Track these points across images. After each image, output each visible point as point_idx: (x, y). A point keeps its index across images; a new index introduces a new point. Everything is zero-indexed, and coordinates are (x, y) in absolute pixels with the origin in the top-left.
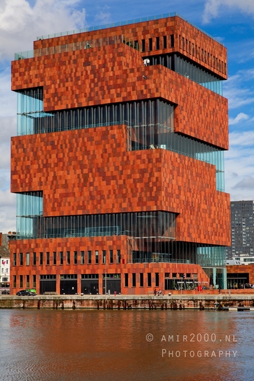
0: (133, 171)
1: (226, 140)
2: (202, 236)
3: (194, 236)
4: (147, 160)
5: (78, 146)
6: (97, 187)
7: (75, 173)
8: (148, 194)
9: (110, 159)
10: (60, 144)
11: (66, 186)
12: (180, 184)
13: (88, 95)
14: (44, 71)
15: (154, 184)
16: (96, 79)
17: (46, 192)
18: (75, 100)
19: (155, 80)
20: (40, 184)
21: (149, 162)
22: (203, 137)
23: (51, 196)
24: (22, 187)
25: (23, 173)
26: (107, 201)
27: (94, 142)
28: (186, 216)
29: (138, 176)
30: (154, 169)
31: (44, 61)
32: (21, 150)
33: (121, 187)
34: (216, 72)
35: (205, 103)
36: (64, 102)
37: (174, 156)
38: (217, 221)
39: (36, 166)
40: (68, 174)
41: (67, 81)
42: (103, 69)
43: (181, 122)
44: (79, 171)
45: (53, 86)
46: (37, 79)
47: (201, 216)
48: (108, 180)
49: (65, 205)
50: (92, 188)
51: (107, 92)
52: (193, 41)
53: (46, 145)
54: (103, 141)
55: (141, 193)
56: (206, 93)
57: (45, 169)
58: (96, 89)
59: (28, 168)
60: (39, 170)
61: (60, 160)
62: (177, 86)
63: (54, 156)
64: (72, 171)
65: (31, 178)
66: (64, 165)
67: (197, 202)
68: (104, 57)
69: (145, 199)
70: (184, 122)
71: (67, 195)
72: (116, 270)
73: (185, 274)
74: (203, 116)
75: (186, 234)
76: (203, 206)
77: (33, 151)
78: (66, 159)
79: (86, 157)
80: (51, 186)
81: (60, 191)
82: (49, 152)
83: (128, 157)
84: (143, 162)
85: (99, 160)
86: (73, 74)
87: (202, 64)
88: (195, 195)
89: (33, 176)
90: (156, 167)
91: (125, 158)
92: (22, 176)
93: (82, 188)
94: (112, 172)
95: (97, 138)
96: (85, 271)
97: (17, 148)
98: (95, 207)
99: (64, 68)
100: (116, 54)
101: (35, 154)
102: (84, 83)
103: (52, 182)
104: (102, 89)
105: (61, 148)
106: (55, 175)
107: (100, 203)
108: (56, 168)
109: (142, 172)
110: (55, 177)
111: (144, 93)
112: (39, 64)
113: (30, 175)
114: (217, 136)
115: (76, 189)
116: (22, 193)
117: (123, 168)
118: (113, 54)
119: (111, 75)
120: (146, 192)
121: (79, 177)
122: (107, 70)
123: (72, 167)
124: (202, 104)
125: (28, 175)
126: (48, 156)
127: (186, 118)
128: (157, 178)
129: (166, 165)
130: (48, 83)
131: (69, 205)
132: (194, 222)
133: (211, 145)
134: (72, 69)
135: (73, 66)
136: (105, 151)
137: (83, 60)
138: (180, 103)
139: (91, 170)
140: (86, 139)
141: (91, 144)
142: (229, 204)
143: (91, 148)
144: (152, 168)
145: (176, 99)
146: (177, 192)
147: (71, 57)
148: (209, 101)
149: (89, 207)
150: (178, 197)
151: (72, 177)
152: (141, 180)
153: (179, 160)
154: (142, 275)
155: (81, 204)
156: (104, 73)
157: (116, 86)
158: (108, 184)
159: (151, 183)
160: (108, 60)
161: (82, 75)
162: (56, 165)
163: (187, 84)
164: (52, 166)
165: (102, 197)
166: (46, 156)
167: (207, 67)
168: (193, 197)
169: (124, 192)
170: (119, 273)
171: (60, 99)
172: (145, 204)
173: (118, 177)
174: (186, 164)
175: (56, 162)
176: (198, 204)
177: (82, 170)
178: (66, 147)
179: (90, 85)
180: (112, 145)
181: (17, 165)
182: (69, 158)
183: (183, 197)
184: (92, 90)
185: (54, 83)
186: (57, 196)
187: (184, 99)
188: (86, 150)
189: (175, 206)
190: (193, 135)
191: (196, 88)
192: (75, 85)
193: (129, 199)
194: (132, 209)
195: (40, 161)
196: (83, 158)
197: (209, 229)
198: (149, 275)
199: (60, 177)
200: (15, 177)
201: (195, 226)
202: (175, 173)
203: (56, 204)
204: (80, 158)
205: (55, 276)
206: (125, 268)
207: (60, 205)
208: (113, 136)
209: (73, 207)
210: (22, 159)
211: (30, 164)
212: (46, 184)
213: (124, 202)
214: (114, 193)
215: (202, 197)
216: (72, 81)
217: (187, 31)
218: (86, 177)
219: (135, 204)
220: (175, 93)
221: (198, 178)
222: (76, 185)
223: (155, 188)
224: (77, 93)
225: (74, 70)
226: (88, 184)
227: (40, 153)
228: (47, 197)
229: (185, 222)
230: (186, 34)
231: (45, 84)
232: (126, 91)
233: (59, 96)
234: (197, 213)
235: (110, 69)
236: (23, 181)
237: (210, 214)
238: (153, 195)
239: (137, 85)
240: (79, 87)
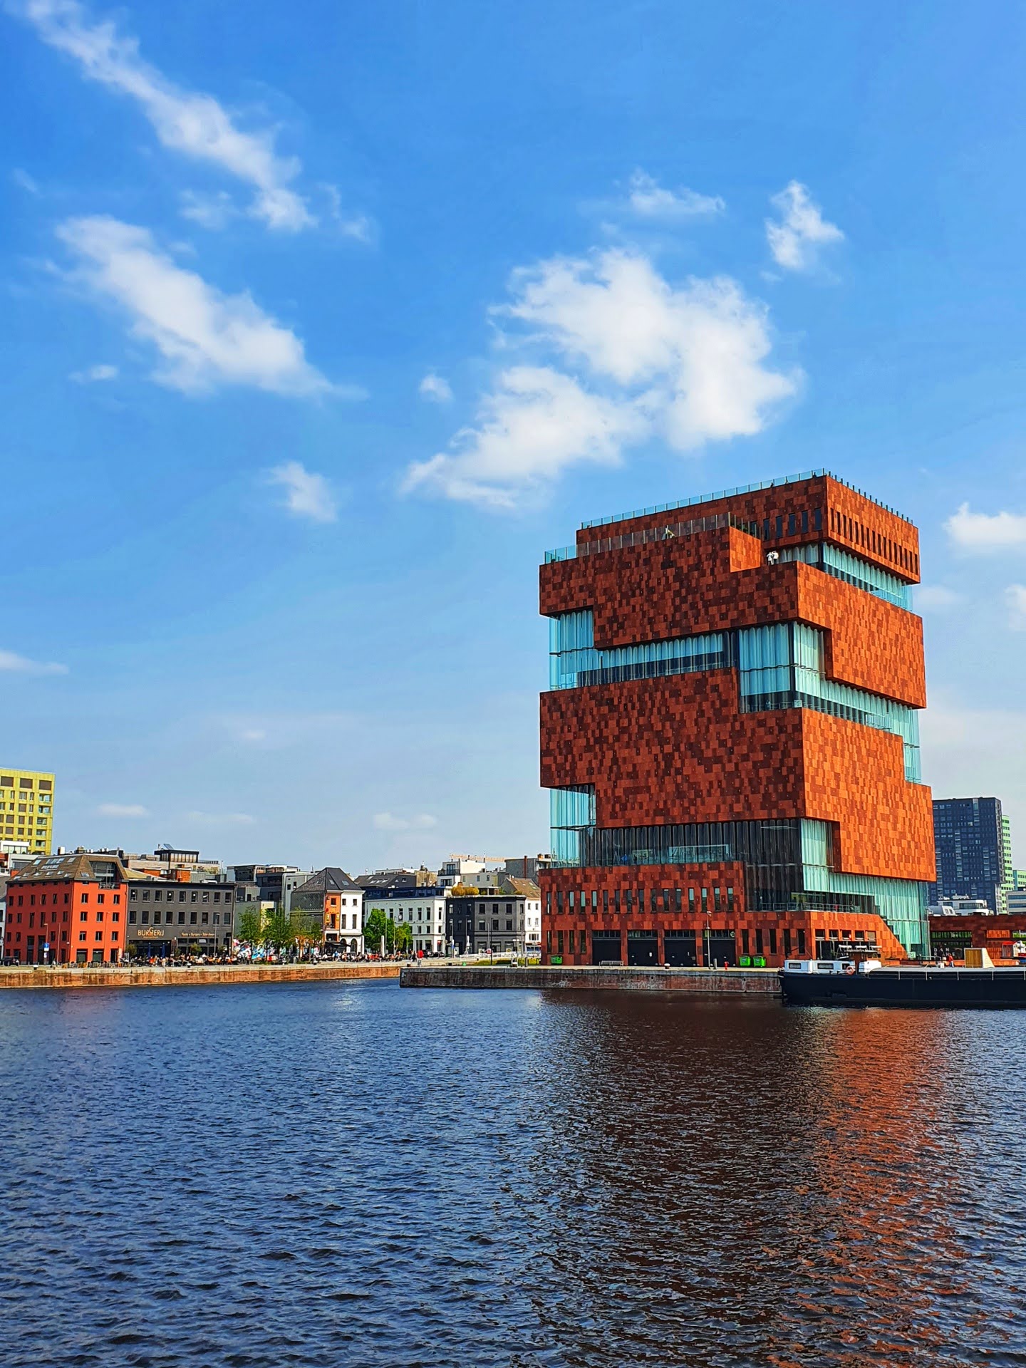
0: (752, 749)
1: (921, 689)
2: (882, 863)
3: (866, 862)
4: (776, 728)
5: (653, 705)
6: (688, 776)
7: (650, 752)
8: (781, 787)
9: (711, 727)
10: (623, 702)
11: (633, 775)
12: (838, 770)
13: (670, 619)
14: (594, 580)
15: (790, 770)
16: (684, 591)
17: (599, 786)
18: (648, 627)
19: (788, 587)
20: (590, 771)
21: (781, 731)
22: (878, 686)
23: (610, 792)
24: (559, 776)
25: (560, 754)
26: (707, 800)
27: (681, 698)
28: (851, 827)
29: (760, 756)
30: (790, 743)
31: (594, 563)
32: (556, 715)
33: (730, 776)
34: (899, 569)
35: (880, 624)
36: (628, 631)
37: (826, 720)
38: (909, 836)
39: (582, 742)
40: (638, 754)
41: (634, 595)
42: (696, 573)
43: (837, 661)
44: (656, 750)
45: (609, 604)
46: (582, 594)
47: (878, 826)
48: (707, 764)
49: (633, 809)
50: (679, 777)
51: (703, 611)
52: (856, 518)
53: (599, 705)
54: (698, 697)
55: (767, 786)
56: (881, 608)
57: (597, 747)
58: (685, 607)
59: (568, 744)
60: (588, 748)
61: (624, 730)
62: (828, 596)
63: (612, 723)
64: (644, 750)
65: (574, 763)
66: (630, 738)
67: (870, 801)
68: (697, 551)
69: (774, 797)
70: (842, 660)
71: (637, 790)
72: (727, 923)
73: (853, 932)
74: (876, 649)
75: (851, 860)
76: (882, 809)
77: (577, 715)
78: (634, 729)
79: (668, 724)
80: (609, 775)
81: (625, 783)
82: (603, 717)
83: (742, 723)
84: (770, 731)
85: (691, 729)
86: (643, 583)
87: (874, 556)
88: (866, 789)
89: (577, 758)
90: (793, 739)
91: (737, 725)
92: (560, 759)
93: (663, 777)
94: (714, 750)
95: (687, 692)
96: (670, 924)
97: (549, 710)
98: (686, 811)
99: (628, 574)
100: (718, 547)
101: (580, 721)
102: (663, 597)
103: (611, 768)
104: (693, 606)
105: (626, 709)
106: (615, 755)
107: (695, 805)
108: (616, 744)
109: (768, 749)
110: (615, 760)
111: (770, 611)
112: (587, 567)
113: (573, 757)
114: (904, 683)
115: (653, 780)
116: (560, 788)
117: (734, 744)
118: (714, 545)
119: (710, 582)
120: (775, 784)
121: (656, 760)
122: (703, 574)
123: (644, 742)
124: (874, 627)
125: (570, 757)
126: (603, 724)
127: (846, 655)
128: (795, 759)
129: (811, 736)
130: (601, 600)
131: (641, 808)
132: (866, 837)
133: (893, 700)
134: (642, 575)
135: (643, 569)
136: (701, 713)
137: (661, 558)
138: (835, 628)
139: (677, 748)
140: (667, 694)
141: (677, 702)
142: (930, 805)
143: (676, 709)
144: (786, 743)
145: (828, 619)
146: (833, 785)
147: (639, 554)
148: (888, 622)
149: (676, 811)
150: (835, 792)
151: (644, 760)
152: (765, 763)
153: (834, 727)
154: (773, 932)
155: (661, 806)
156: (698, 580)
157: (718, 601)
158: (708, 770)
159: (784, 770)
160: (704, 556)
161: (659, 584)
162: (617, 739)
163: (847, 592)
164: (611, 740)
165: (698, 794)
166: (599, 724)
167: (882, 561)
168: (863, 792)
169: (737, 785)
170: (731, 927)
171: (621, 626)
172: (775, 805)
173: (725, 759)
174: (849, 733)
175: (617, 733)
176: (873, 804)
177: (662, 747)
178: (633, 708)
179: (673, 601)
180: (713, 703)
181: (550, 740)
182: (640, 727)
183: (843, 794)
184: (677, 609)
185: (611, 599)
186: (619, 792)
187: (841, 619)
188: (667, 712)
189: (829, 809)
190: (859, 682)
191: (863, 599)
192: (647, 601)
193: (746, 796)
194: (752, 814)
195: (590, 732)
196: (664, 726)
197: (895, 850)
198: (787, 932)
199: (625, 759)
200: (549, 760)
201: (869, 845)
202: (829, 750)
203: (617, 806)
204: (658, 727)
205: (618, 933)
206: (742, 918)
207: (624, 808)
208: (715, 688)
209: (647, 811)
210: (558, 729)
211: (571, 738)
212: (600, 772)
213: (738, 801)
214: (719, 786)
215: (880, 793)
216: (641, 595)
217: (845, 501)
218: (669, 758)
219: (756, 807)
220: (825, 609)
221: (871, 759)
222: (653, 773)
223: (792, 777)
224: (651, 615)
225: (645, 577)
226: (673, 771)
227: (589, 719)
228: (602, 795)
229: (849, 837)
230: (844, 507)
231: (596, 602)
232: (736, 608)
233: (620, 620)
234: (871, 821)
235: (708, 571)
236: (560, 767)
237: (895, 823)
238: (790, 789)
239: (755, 598)
240: (654, 605)
